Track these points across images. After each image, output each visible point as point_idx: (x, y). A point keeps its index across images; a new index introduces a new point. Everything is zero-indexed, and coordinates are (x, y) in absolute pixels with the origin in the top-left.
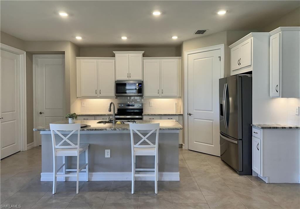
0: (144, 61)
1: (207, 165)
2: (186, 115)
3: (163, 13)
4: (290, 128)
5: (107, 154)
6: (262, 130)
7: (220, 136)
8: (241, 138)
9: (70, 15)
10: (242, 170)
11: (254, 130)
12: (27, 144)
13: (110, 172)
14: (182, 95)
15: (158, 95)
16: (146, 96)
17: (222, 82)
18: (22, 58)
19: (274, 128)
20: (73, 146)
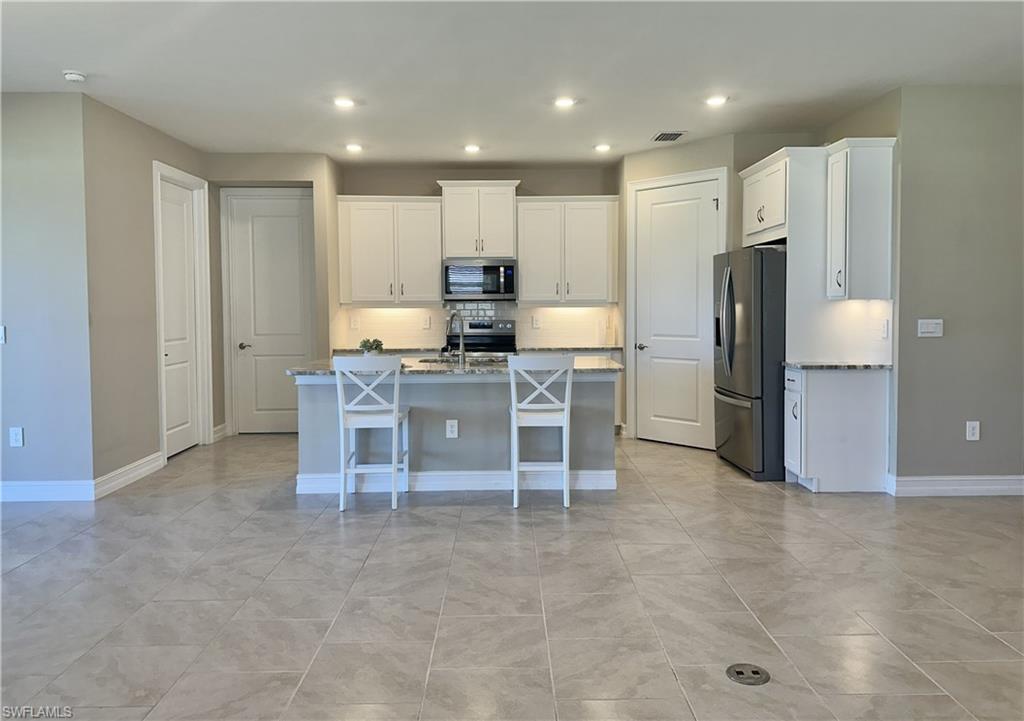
0: (520, 205)
1: (680, 465)
2: (630, 351)
3: (580, 101)
4: (867, 367)
5: (452, 429)
6: (804, 372)
7: (716, 398)
8: (760, 395)
9: (359, 102)
10: (761, 470)
11: (788, 374)
12: (215, 426)
13: (459, 470)
14: (619, 296)
15: (557, 298)
16: (524, 299)
17: (720, 261)
18: (201, 196)
19: (830, 367)
20: (385, 405)
